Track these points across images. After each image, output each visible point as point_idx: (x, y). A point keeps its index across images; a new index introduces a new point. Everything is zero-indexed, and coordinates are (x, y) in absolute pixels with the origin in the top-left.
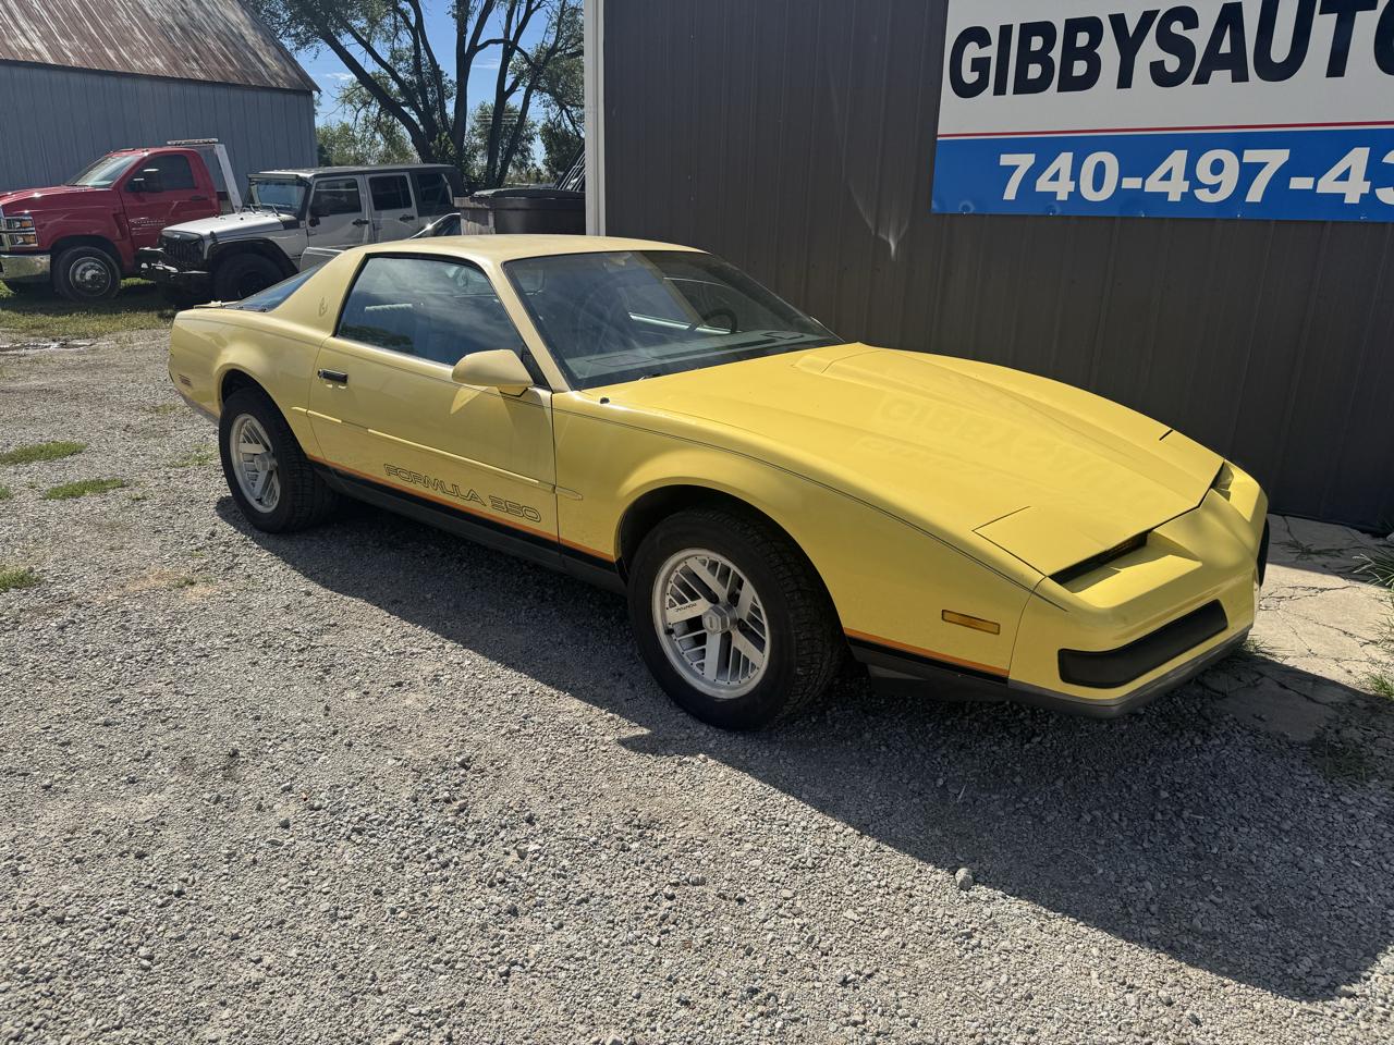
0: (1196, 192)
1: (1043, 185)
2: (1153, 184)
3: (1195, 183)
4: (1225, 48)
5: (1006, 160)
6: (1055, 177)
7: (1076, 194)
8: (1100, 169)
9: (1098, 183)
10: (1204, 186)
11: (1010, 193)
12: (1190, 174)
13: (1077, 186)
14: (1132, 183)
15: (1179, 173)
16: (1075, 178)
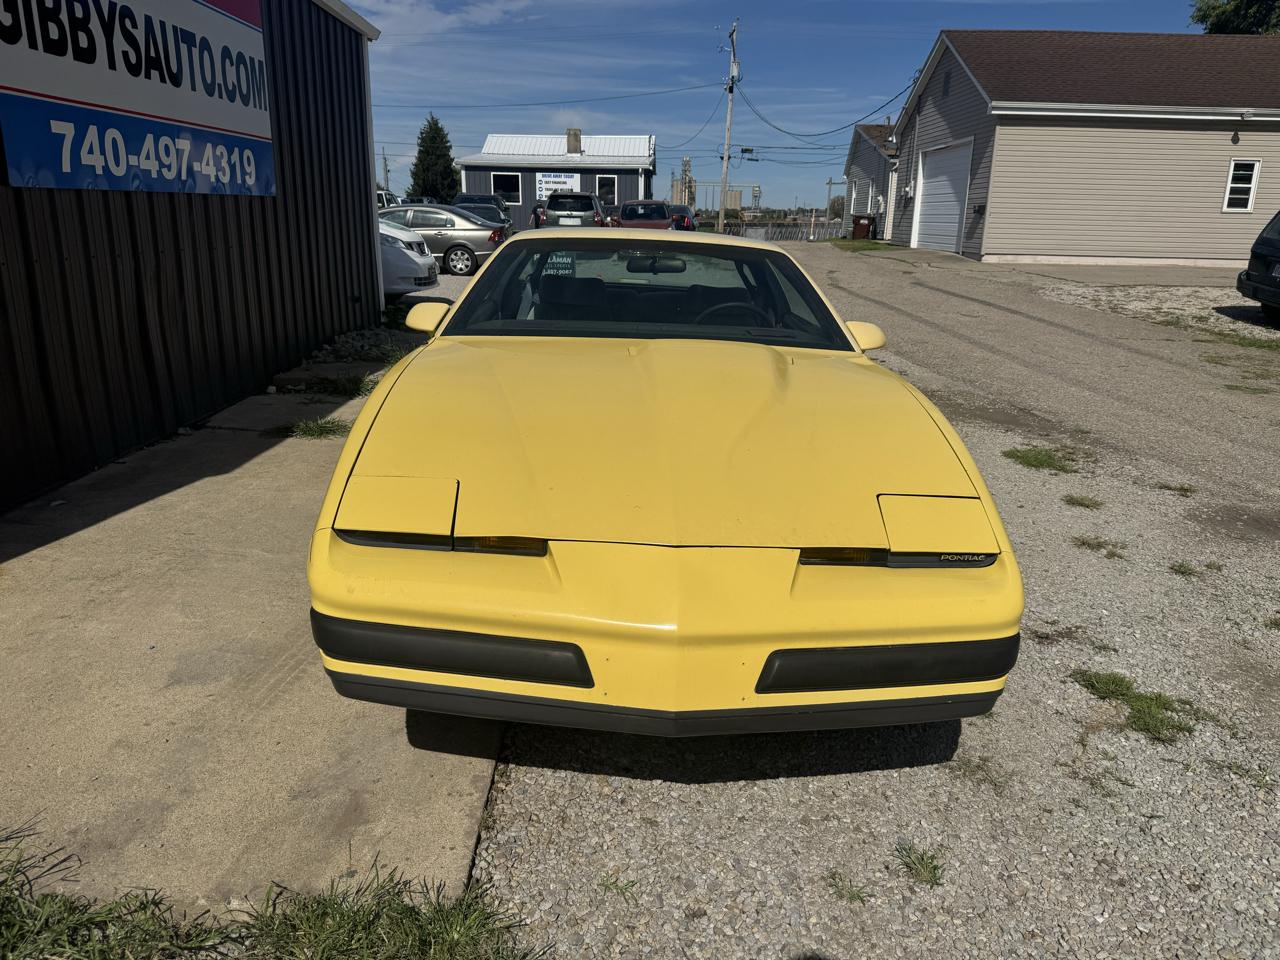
0: (163, 170)
1: (86, 157)
2: (143, 162)
3: (162, 166)
4: (153, 54)
5: (57, 127)
6: (91, 151)
7: (106, 168)
8: (114, 141)
9: (117, 163)
11: (66, 167)
12: (158, 157)
13: (106, 161)
14: (133, 160)
15: (152, 155)
16: (103, 152)
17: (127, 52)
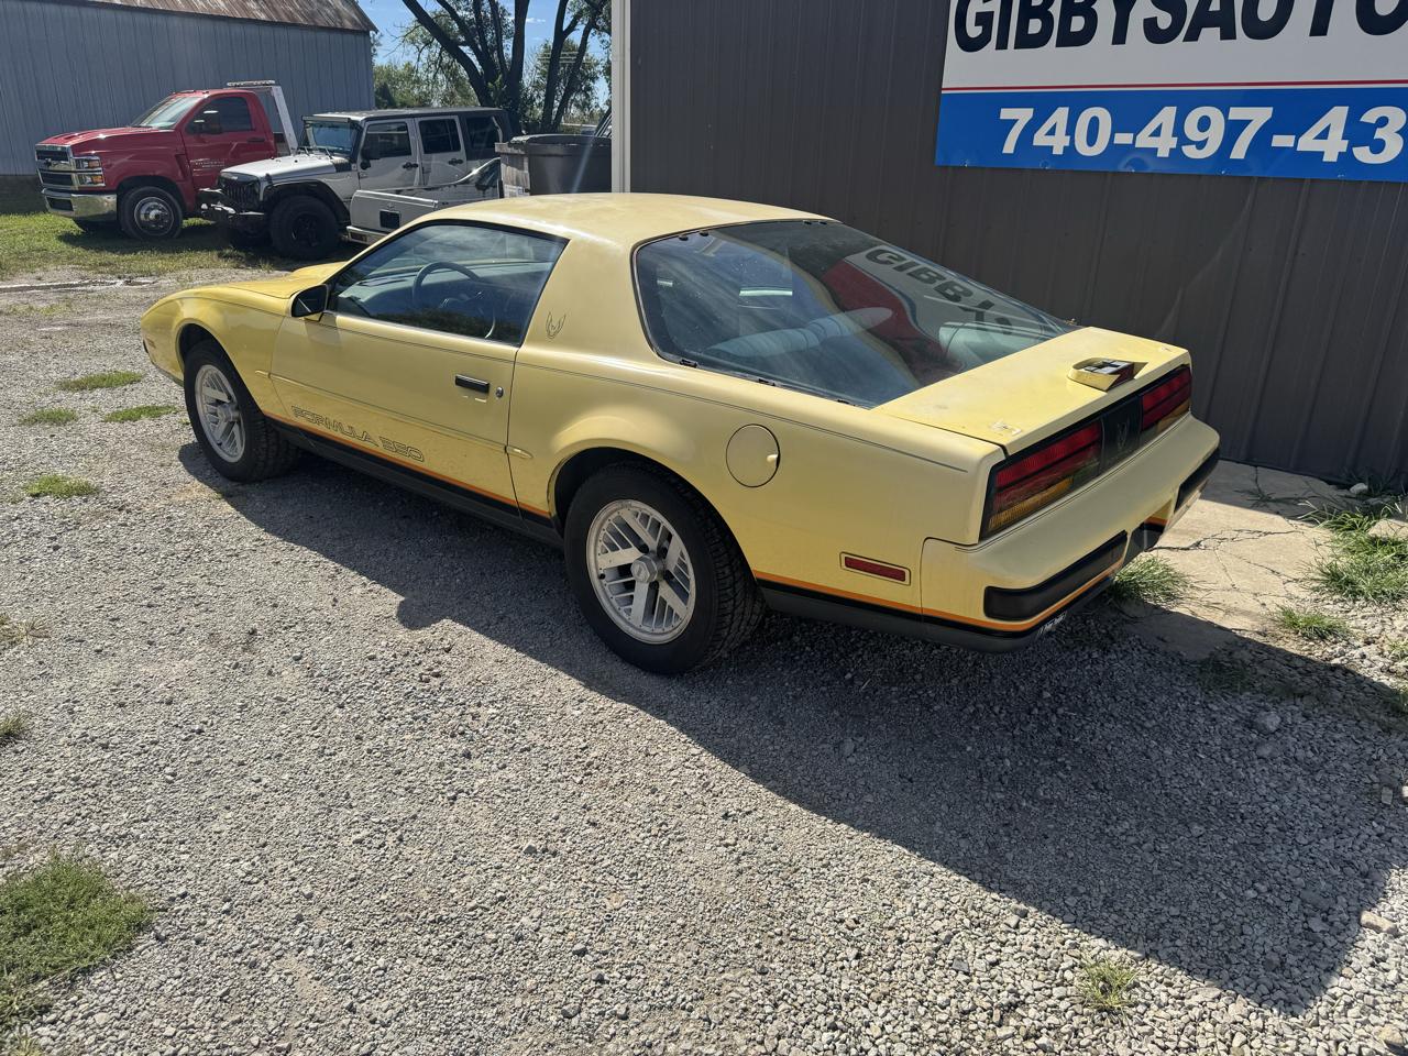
0: (1184, 148)
1: (1040, 139)
2: (1144, 140)
3: (1184, 140)
5: (1006, 114)
6: (1052, 132)
7: (1070, 150)
8: (1094, 123)
9: (1091, 140)
10: (1191, 142)
11: (1009, 149)
12: (1179, 130)
13: (1072, 141)
14: (1123, 138)
15: (1168, 129)
16: (1070, 131)
17: (1154, 20)
